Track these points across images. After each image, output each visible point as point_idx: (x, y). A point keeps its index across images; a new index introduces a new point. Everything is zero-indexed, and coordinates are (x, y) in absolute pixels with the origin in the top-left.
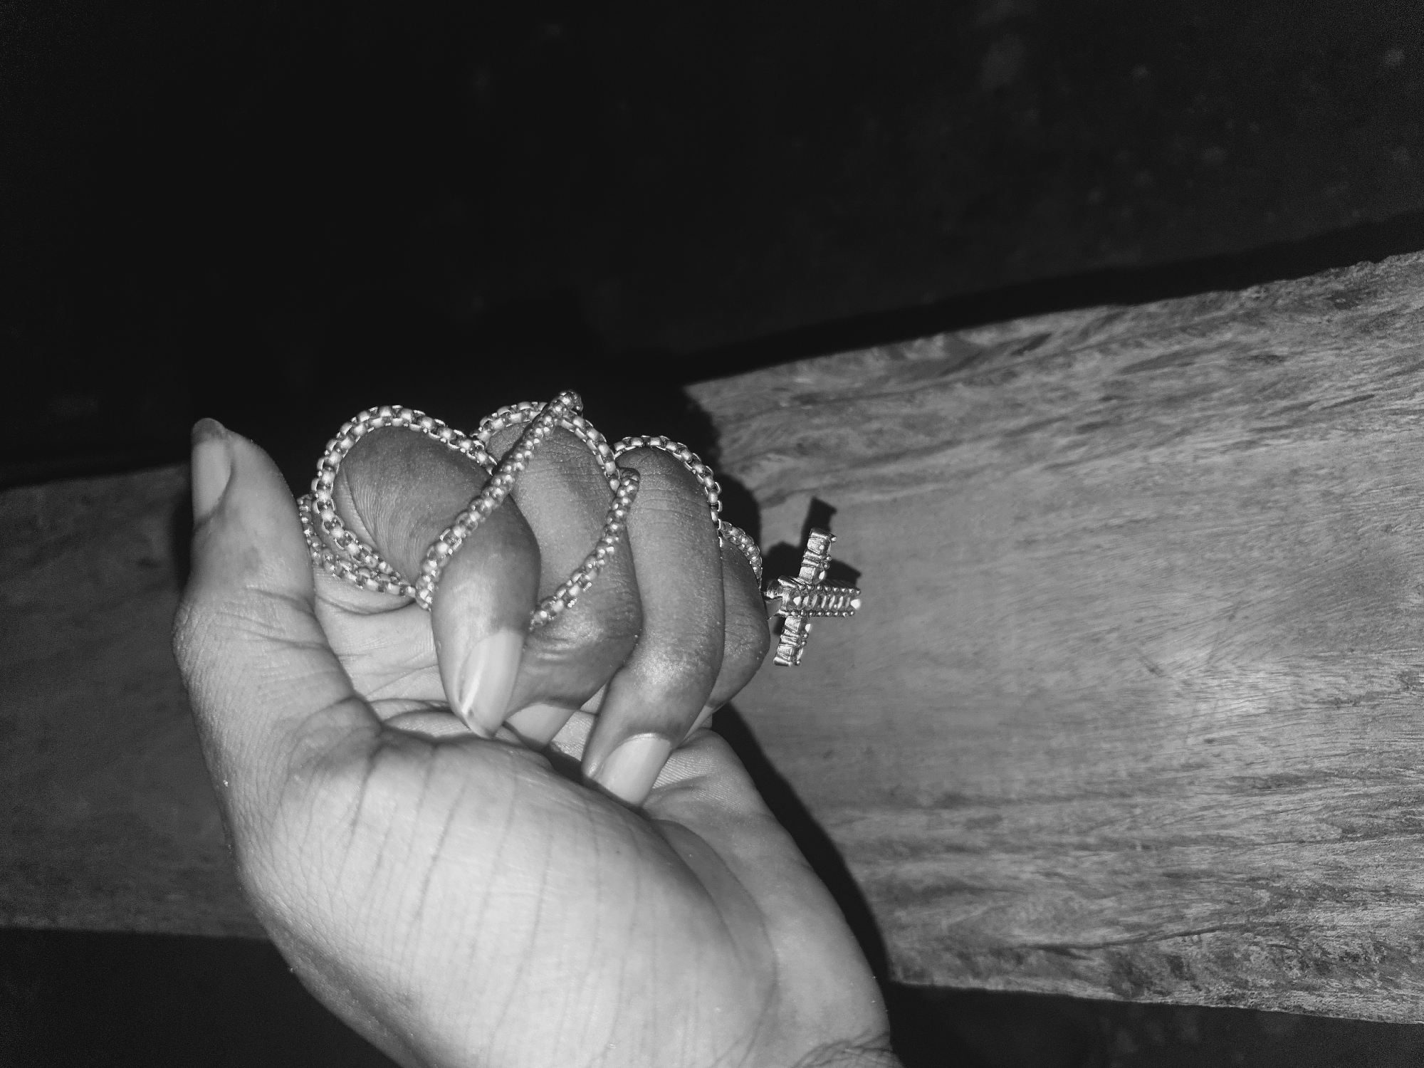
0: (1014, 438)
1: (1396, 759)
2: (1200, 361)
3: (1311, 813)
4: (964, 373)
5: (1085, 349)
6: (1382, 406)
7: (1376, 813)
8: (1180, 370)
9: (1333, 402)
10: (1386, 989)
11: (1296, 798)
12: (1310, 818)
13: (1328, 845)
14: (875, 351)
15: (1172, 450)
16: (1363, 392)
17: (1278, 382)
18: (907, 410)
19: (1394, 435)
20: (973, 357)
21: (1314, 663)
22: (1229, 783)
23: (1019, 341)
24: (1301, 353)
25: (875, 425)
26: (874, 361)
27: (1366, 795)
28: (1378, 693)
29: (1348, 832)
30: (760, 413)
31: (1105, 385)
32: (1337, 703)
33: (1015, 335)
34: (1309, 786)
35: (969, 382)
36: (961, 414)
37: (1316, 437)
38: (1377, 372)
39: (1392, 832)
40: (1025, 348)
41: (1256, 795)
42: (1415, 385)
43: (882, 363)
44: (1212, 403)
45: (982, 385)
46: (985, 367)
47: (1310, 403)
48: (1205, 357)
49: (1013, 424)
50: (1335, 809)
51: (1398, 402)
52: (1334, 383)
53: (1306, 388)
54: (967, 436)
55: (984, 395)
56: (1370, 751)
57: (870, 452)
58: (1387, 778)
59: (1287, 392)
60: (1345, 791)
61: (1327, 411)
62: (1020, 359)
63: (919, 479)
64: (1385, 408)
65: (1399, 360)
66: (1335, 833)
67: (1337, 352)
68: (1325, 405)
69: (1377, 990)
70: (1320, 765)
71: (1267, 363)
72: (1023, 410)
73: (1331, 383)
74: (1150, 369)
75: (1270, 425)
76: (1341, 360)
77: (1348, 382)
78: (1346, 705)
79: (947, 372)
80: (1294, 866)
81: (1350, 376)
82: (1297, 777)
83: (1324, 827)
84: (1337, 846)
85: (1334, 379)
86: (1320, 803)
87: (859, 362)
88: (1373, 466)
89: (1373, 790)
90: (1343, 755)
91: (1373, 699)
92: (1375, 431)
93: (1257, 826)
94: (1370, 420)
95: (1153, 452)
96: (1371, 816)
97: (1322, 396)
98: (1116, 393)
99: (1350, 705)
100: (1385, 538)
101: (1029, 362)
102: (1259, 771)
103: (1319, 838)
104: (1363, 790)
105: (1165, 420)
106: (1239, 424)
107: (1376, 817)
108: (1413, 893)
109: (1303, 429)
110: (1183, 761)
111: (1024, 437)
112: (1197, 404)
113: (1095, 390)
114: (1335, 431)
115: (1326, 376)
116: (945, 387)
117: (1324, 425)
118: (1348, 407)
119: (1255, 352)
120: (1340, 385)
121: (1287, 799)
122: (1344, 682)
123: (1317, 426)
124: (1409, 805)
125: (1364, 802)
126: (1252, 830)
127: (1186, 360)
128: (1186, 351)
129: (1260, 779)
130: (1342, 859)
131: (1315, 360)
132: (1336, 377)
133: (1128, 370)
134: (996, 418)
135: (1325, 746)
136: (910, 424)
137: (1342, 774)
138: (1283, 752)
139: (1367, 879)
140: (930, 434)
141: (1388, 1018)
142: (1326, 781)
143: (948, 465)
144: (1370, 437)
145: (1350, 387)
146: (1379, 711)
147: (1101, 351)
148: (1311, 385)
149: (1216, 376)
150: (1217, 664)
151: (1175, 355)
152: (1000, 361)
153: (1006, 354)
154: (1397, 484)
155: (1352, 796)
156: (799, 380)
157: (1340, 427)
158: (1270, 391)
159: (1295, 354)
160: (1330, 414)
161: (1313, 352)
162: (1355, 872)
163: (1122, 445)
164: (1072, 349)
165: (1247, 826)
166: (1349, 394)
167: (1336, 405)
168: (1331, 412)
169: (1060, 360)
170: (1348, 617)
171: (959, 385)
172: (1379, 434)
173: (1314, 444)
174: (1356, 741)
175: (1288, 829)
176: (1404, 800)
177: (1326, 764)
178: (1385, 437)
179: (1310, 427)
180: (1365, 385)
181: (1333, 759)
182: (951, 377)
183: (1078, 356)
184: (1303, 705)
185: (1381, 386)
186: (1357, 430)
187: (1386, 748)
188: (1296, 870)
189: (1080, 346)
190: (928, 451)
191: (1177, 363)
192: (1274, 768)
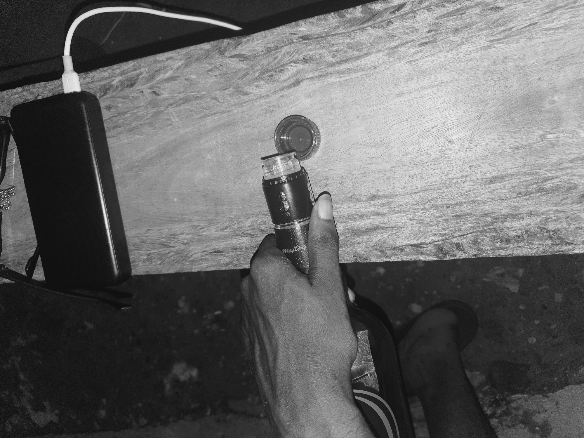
0: (393, 50)
1: (537, 167)
2: (469, 12)
3: (506, 189)
4: (371, 23)
5: (420, 9)
6: (541, 27)
7: (529, 187)
8: (460, 16)
9: (522, 27)
10: (529, 246)
11: (502, 184)
12: (506, 191)
13: (512, 200)
14: (332, 14)
15: (457, 52)
16: (533, 21)
17: (500, 19)
18: (347, 41)
19: (545, 39)
20: (374, 15)
21: (510, 134)
22: (478, 181)
23: (393, 7)
24: (510, 5)
25: (335, 48)
26: (332, 19)
27: (526, 181)
28: (532, 143)
29: (519, 194)
30: (286, 45)
31: (429, 25)
32: (517, 148)
33: (391, 5)
34: (506, 179)
35: (373, 27)
36: (371, 41)
37: (514, 42)
38: (540, 12)
39: (534, 193)
40: (396, 10)
41: (487, 184)
42: (554, 17)
43: (336, 20)
44: (474, 30)
45: (379, 28)
46: (379, 19)
47: (513, 28)
48: (471, 10)
49: (392, 44)
50: (515, 187)
51: (547, 25)
52: (522, 18)
53: (511, 21)
54: (374, 51)
55: (380, 32)
56: (528, 165)
57: (334, 60)
58: (533, 174)
59: (504, 23)
60: (519, 180)
61: (519, 31)
62: (394, 16)
63: (355, 70)
64: (542, 28)
65: (548, 7)
66: (515, 195)
67: (524, 4)
68: (519, 28)
69: (526, 246)
70: (510, 172)
71: (496, 11)
72: (396, 38)
73: (521, 18)
74: (448, 16)
75: (496, 38)
76: (526, 7)
77: (529, 17)
78: (521, 149)
79: (363, 23)
80: (500, 208)
81: (529, 15)
82: (502, 177)
83: (511, 194)
84: (515, 200)
85: (522, 16)
86: (509, 185)
87: (326, 19)
88: (536, 53)
89: (528, 179)
90: (519, 167)
91: (530, 145)
92: (537, 38)
93: (487, 196)
94: (536, 34)
95: (449, 53)
96: (527, 188)
97: (518, 24)
98: (434, 28)
99: (522, 148)
100: (538, 83)
101: (398, 17)
102: (489, 176)
103: (509, 198)
104: (525, 179)
105: (454, 39)
106: (484, 38)
107: (529, 188)
108: (540, 213)
109: (509, 39)
110: (461, 175)
111: (397, 50)
112: (467, 31)
113: (426, 27)
114: (522, 39)
115: (519, 15)
116: (363, 29)
117: (518, 37)
118: (528, 28)
119: (491, 6)
120: (525, 19)
121: (498, 185)
122: (521, 140)
123: (515, 37)
124: (540, 183)
125: (525, 183)
126: (486, 197)
127: (462, 12)
128: (463, 7)
129: (489, 179)
130: (517, 204)
131: (515, 9)
132: (523, 15)
133: (438, 18)
134: (385, 43)
135: (513, 164)
136: (350, 47)
137: (518, 174)
138: (497, 168)
139: (524, 210)
140: (358, 51)
141: (529, 255)
142: (512, 177)
143: (367, 64)
144: (535, 41)
145: (529, 19)
146: (532, 150)
147: (428, 10)
148: (514, 19)
149: (475, 18)
150: (474, 137)
151: (458, 10)
152: (386, 17)
153: (388, 13)
154: (544, 60)
155: (521, 182)
156: (301, 29)
157: (524, 37)
158: (497, 23)
159: (507, 5)
160: (520, 32)
161: (515, 4)
162: (520, 208)
163: (437, 51)
164: (416, 9)
165: (484, 196)
166: (528, 22)
167: (523, 28)
168: (520, 31)
169: (411, 15)
170: (523, 115)
171: (369, 28)
172: (539, 39)
173: (513, 46)
174: (523, 162)
175: (498, 196)
176: (539, 181)
177: (513, 171)
178: (542, 40)
179: (512, 38)
180: (535, 18)
181: (515, 169)
182: (365, 25)
183: (418, 12)
184: (506, 150)
185: (541, 18)
186: (531, 38)
187: (534, 163)
188: (501, 210)
189: (419, 8)
190: (358, 58)
191: (459, 13)
192: (494, 174)
